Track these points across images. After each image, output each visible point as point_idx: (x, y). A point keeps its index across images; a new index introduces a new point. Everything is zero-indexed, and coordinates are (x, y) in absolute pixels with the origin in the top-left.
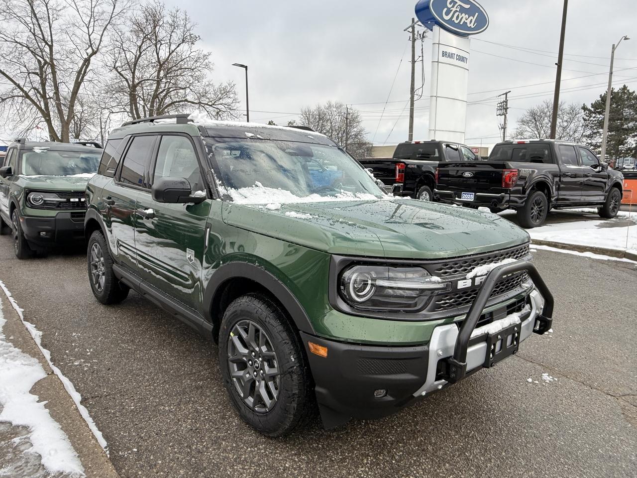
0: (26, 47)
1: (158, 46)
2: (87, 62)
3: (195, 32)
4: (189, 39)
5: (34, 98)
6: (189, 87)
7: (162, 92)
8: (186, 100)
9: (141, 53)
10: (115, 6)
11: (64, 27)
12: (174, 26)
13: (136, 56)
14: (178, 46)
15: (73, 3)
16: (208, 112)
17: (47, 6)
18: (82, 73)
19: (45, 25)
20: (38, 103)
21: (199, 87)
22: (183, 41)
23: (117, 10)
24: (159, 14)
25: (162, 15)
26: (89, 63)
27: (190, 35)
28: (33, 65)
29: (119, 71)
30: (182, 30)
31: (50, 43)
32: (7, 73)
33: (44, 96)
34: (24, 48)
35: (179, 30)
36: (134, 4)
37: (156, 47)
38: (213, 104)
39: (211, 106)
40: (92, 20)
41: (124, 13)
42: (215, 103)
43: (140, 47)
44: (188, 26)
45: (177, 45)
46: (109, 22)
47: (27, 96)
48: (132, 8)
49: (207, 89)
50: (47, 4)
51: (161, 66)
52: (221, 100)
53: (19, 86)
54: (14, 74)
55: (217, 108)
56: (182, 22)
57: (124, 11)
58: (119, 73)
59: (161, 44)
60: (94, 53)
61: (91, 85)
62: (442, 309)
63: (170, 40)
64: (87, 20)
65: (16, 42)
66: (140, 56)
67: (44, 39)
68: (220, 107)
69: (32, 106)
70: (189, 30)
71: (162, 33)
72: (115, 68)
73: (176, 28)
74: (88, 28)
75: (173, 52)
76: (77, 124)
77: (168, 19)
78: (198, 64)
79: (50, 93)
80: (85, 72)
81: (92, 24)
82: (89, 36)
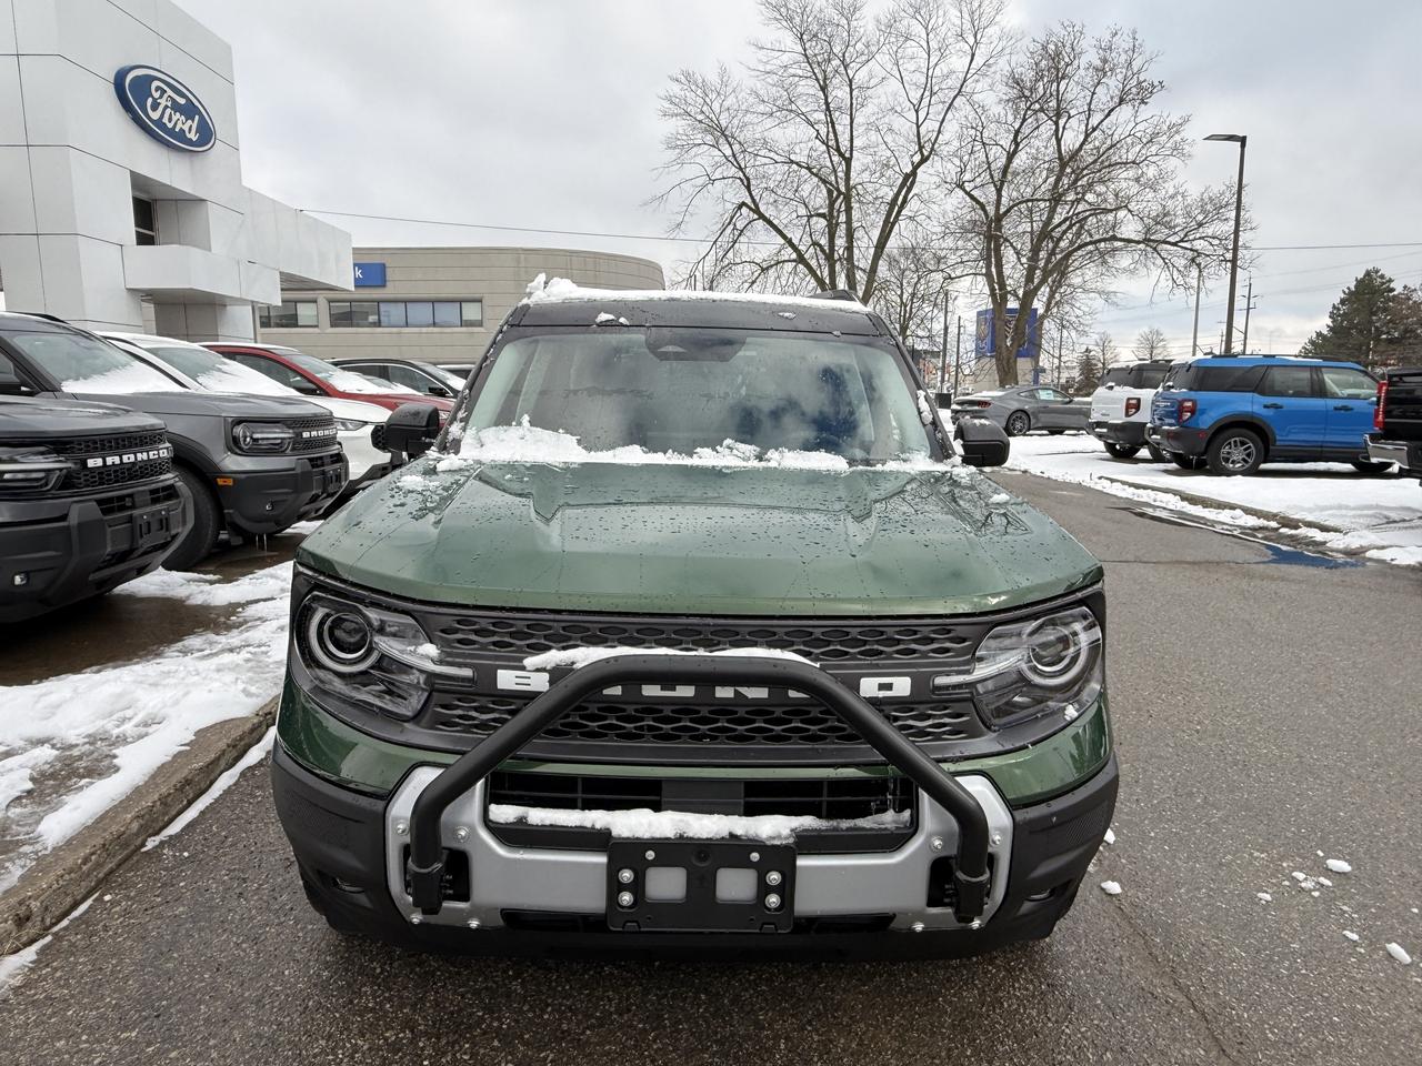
0: (806, 168)
1: (1062, 122)
2: (910, 179)
3: (1149, 76)
4: (1137, 93)
5: (813, 263)
6: (1126, 206)
7: (1059, 225)
8: (1114, 238)
9: (1017, 145)
10: (973, 55)
11: (873, 119)
12: (1101, 71)
13: (1008, 153)
14: (1109, 114)
15: (895, 68)
16: (1163, 259)
17: (851, 86)
18: (899, 203)
19: (842, 121)
20: (819, 273)
21: (1149, 203)
22: (1121, 101)
23: (979, 61)
24: (1069, 50)
25: (1078, 50)
26: (913, 183)
27: (1139, 83)
28: (820, 200)
29: (968, 189)
30: (1120, 77)
31: (847, 155)
32: (776, 222)
33: (830, 257)
34: (804, 171)
35: (1113, 78)
36: (1014, 40)
37: (1056, 123)
38: (1182, 241)
39: (1175, 244)
40: (927, 93)
41: (989, 66)
42: (1186, 235)
43: (1017, 132)
44: (1136, 66)
45: (1107, 111)
46: (960, 91)
47: (801, 259)
48: (1008, 51)
49: (1170, 204)
50: (850, 81)
51: (1063, 166)
52: (1201, 230)
53: (790, 242)
54: (785, 222)
55: (1191, 250)
56: (1124, 57)
57: (991, 61)
58: (968, 194)
59: (1069, 117)
60: (924, 160)
61: (912, 226)
62: (458, 728)
63: (1090, 104)
64: (915, 95)
65: (792, 162)
66: (1015, 152)
67: (838, 149)
68: (1199, 245)
69: (807, 279)
70: (1139, 72)
71: (1073, 92)
72: (961, 186)
73: (1109, 74)
74: (917, 111)
75: (1094, 129)
76: (906, 306)
77: (1092, 57)
78: (1154, 149)
79: (840, 250)
80: (905, 201)
81: (925, 101)
82: (918, 127)
